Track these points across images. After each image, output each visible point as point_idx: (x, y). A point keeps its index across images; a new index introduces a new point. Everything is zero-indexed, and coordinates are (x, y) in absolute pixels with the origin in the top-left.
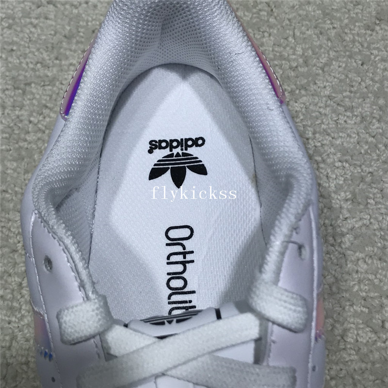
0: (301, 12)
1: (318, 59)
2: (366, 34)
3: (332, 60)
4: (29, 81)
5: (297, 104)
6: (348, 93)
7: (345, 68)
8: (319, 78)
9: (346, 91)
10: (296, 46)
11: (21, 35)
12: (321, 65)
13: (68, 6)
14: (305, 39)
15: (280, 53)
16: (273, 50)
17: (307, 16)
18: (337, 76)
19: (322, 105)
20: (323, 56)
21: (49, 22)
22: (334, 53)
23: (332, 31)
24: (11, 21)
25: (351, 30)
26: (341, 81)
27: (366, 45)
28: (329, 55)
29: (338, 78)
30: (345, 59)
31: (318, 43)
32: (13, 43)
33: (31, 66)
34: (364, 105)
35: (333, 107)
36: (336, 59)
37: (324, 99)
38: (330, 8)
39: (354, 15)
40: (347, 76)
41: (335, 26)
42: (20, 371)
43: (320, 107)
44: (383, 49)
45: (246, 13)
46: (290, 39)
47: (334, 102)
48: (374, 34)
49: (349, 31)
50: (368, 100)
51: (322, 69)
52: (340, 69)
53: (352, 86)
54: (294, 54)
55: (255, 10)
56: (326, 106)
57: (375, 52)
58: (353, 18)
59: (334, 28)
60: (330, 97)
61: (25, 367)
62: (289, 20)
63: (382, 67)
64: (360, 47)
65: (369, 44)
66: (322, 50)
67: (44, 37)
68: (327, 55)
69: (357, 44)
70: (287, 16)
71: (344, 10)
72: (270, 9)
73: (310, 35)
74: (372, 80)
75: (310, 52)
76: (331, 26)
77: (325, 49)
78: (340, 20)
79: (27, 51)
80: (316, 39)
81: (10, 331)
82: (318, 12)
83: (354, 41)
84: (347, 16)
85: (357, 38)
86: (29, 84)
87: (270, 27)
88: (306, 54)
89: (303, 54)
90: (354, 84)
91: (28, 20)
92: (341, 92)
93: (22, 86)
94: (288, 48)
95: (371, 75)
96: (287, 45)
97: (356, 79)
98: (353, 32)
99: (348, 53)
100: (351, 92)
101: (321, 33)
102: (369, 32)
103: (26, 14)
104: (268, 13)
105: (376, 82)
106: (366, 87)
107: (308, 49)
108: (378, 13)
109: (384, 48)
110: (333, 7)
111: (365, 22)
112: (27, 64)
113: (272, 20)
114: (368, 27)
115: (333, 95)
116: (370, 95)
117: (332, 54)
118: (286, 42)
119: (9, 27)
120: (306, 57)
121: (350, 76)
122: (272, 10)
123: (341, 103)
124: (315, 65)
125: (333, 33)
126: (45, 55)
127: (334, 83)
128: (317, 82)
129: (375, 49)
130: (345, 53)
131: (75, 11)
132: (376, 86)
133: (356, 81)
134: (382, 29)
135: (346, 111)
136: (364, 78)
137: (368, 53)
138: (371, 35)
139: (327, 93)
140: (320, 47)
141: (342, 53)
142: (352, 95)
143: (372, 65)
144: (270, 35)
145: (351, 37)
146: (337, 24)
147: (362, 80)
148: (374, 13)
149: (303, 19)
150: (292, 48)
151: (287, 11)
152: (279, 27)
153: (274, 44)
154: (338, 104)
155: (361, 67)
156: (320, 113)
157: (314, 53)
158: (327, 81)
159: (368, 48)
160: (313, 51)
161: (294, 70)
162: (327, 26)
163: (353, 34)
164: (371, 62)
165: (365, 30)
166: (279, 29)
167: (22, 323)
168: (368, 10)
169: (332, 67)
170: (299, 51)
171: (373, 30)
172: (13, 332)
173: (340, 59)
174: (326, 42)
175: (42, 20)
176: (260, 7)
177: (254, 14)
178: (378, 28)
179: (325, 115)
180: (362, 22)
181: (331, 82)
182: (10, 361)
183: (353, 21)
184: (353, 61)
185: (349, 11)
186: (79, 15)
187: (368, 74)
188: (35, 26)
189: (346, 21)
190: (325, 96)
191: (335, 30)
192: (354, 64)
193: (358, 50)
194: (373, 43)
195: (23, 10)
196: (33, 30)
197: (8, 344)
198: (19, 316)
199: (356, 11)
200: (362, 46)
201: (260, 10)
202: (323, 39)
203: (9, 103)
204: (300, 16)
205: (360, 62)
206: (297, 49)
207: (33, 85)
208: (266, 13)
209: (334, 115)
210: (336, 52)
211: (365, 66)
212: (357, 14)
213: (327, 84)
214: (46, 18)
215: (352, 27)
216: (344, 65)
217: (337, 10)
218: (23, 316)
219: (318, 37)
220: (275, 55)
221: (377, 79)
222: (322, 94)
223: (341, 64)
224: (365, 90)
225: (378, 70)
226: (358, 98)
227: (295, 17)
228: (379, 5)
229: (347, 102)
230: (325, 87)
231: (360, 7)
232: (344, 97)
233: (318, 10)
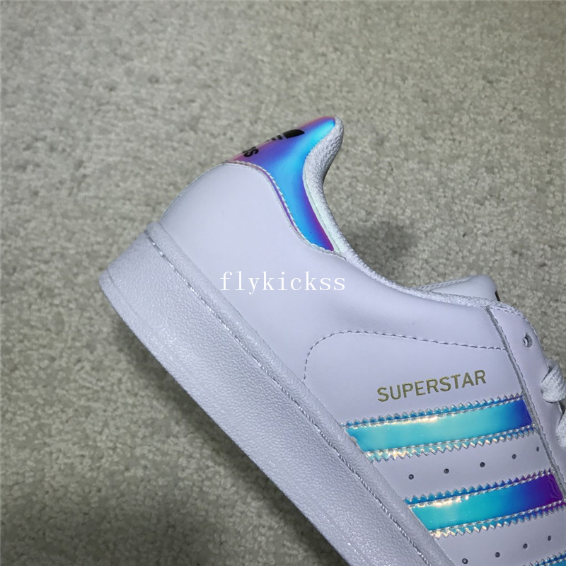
0: (418, 176)
1: (424, 223)
2: (474, 207)
3: (436, 226)
4: (160, 201)
5: (395, 262)
6: (444, 260)
7: (446, 237)
8: (421, 241)
9: (442, 258)
10: (406, 207)
11: (161, 156)
12: (425, 229)
13: (207, 135)
14: (415, 202)
15: (390, 210)
16: (384, 208)
17: (422, 180)
18: (437, 242)
19: (418, 267)
20: (429, 221)
21: (189, 148)
22: (440, 221)
23: (442, 198)
24: (154, 142)
25: (461, 201)
26: (440, 247)
27: (471, 218)
28: (435, 221)
29: (439, 245)
30: (448, 228)
31: (427, 208)
32: (152, 162)
33: (165, 186)
34: (456, 274)
35: (427, 270)
36: (441, 226)
37: (421, 262)
38: (446, 177)
39: (467, 188)
40: (447, 244)
41: (446, 195)
42: (106, 454)
43: (416, 269)
44: (487, 224)
45: (368, 169)
46: (401, 200)
47: (430, 267)
48: (482, 208)
49: (458, 202)
50: (461, 270)
51: (426, 233)
52: (443, 237)
53: (450, 254)
54: (403, 214)
55: (376, 168)
56: (422, 268)
57: (479, 226)
58: (465, 190)
59: (445, 197)
60: (427, 261)
61: (111, 452)
62: (406, 182)
63: (482, 241)
64: (466, 219)
65: (475, 217)
66: (430, 216)
67: (180, 162)
68: (433, 221)
69: (464, 215)
70: (405, 178)
71: (459, 181)
72: (390, 168)
73: (421, 200)
74: (470, 251)
75: (418, 215)
76: (443, 194)
77: (432, 215)
78: (454, 190)
79: (163, 172)
80: (427, 204)
81: (104, 419)
82: (434, 179)
83: (461, 212)
84: (460, 186)
85: (464, 209)
86: (160, 203)
87: (386, 186)
88: (413, 217)
89: (411, 216)
90: (452, 252)
91: (170, 143)
92: (438, 258)
93: (153, 204)
94: (398, 208)
95: (469, 247)
96: (398, 205)
97: (455, 248)
98: (463, 203)
99: (452, 223)
100: (447, 259)
101: (431, 199)
102: (478, 206)
103: (169, 137)
104: (387, 172)
105: (473, 254)
106: (462, 258)
107: (416, 212)
108: (491, 188)
109: (489, 223)
110: (449, 176)
111: (476, 195)
112: (161, 184)
113: (390, 180)
114: (477, 201)
115: (431, 260)
116: (464, 265)
117: (438, 221)
118: (398, 202)
119: (152, 147)
120: (414, 219)
121: (450, 245)
122: (392, 170)
123: (435, 268)
124: (419, 229)
125: (443, 201)
126: (179, 179)
127: (433, 249)
128: (418, 245)
129: (479, 223)
130: (450, 221)
131: (213, 141)
132: (472, 258)
133: (454, 250)
134: (490, 205)
135: (438, 276)
136: (462, 249)
137: (472, 226)
138: (479, 209)
139: (425, 256)
140: (428, 212)
141: (448, 222)
142: (448, 262)
143: (472, 238)
144: (385, 193)
145: (460, 208)
146: (449, 193)
147: (460, 250)
148: (487, 188)
149: (418, 184)
150: (401, 208)
151: (406, 172)
152: (395, 187)
153: (387, 202)
154: (433, 269)
155: (462, 238)
156: (415, 274)
157: (421, 218)
158: (428, 245)
159: (474, 221)
160: (421, 214)
161: (399, 230)
162: (439, 194)
163: (462, 206)
164: (472, 235)
165: (475, 203)
166: (394, 189)
167: (116, 413)
168: (483, 184)
169: (435, 233)
170: (408, 212)
171: (482, 204)
172: (106, 420)
173: (444, 227)
174: (434, 208)
175: (183, 144)
176: (381, 165)
177: (374, 170)
178: (487, 203)
179: (419, 276)
180: (474, 195)
181: (431, 247)
182: (99, 444)
183: (465, 193)
184: (456, 231)
185: (464, 182)
186: (215, 146)
187: (467, 246)
188: (174, 149)
189: (458, 192)
190: (423, 259)
191: (445, 199)
192: (456, 234)
193: (463, 222)
194: (479, 217)
195: (167, 133)
196: (172, 152)
197: (100, 430)
198: (114, 407)
199: (470, 183)
200: (468, 218)
201: (381, 168)
202: (433, 205)
203: (139, 218)
204: (417, 179)
205: (462, 233)
206: (407, 210)
207: (163, 205)
208: (385, 172)
209: (426, 278)
210: (442, 219)
211: (466, 237)
212: (470, 186)
213: (427, 248)
214: (187, 144)
215: (463, 198)
216: (446, 233)
217: (452, 180)
218: (117, 408)
219: (428, 202)
220: (384, 212)
221: (474, 251)
222: (420, 257)
223: (444, 232)
224: (460, 260)
225: (478, 243)
226: (452, 267)
227: (412, 180)
228: (493, 181)
229: (441, 269)
230: (424, 251)
231: (475, 180)
232: (440, 263)
233: (435, 177)
